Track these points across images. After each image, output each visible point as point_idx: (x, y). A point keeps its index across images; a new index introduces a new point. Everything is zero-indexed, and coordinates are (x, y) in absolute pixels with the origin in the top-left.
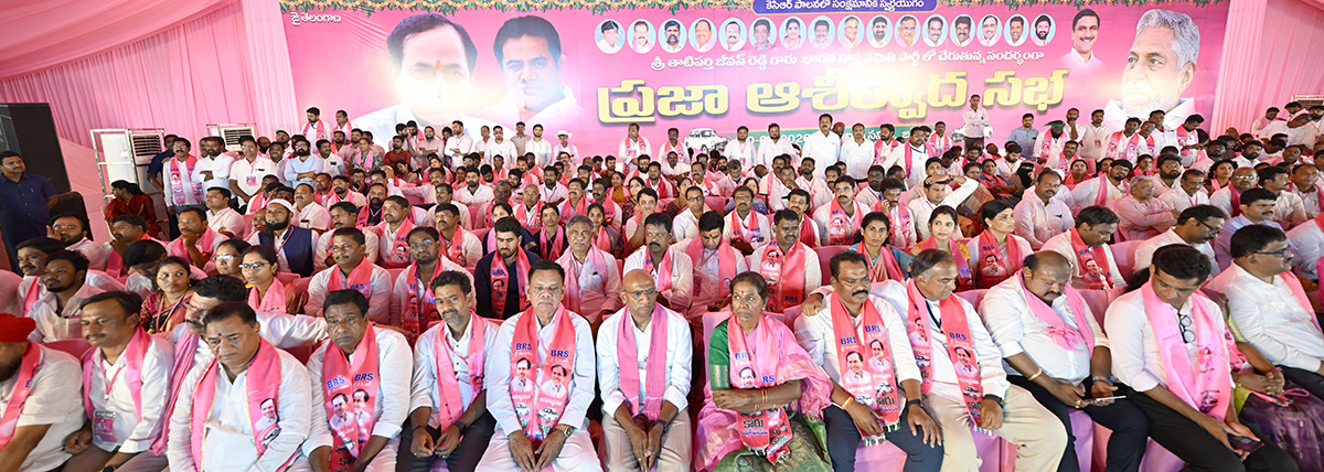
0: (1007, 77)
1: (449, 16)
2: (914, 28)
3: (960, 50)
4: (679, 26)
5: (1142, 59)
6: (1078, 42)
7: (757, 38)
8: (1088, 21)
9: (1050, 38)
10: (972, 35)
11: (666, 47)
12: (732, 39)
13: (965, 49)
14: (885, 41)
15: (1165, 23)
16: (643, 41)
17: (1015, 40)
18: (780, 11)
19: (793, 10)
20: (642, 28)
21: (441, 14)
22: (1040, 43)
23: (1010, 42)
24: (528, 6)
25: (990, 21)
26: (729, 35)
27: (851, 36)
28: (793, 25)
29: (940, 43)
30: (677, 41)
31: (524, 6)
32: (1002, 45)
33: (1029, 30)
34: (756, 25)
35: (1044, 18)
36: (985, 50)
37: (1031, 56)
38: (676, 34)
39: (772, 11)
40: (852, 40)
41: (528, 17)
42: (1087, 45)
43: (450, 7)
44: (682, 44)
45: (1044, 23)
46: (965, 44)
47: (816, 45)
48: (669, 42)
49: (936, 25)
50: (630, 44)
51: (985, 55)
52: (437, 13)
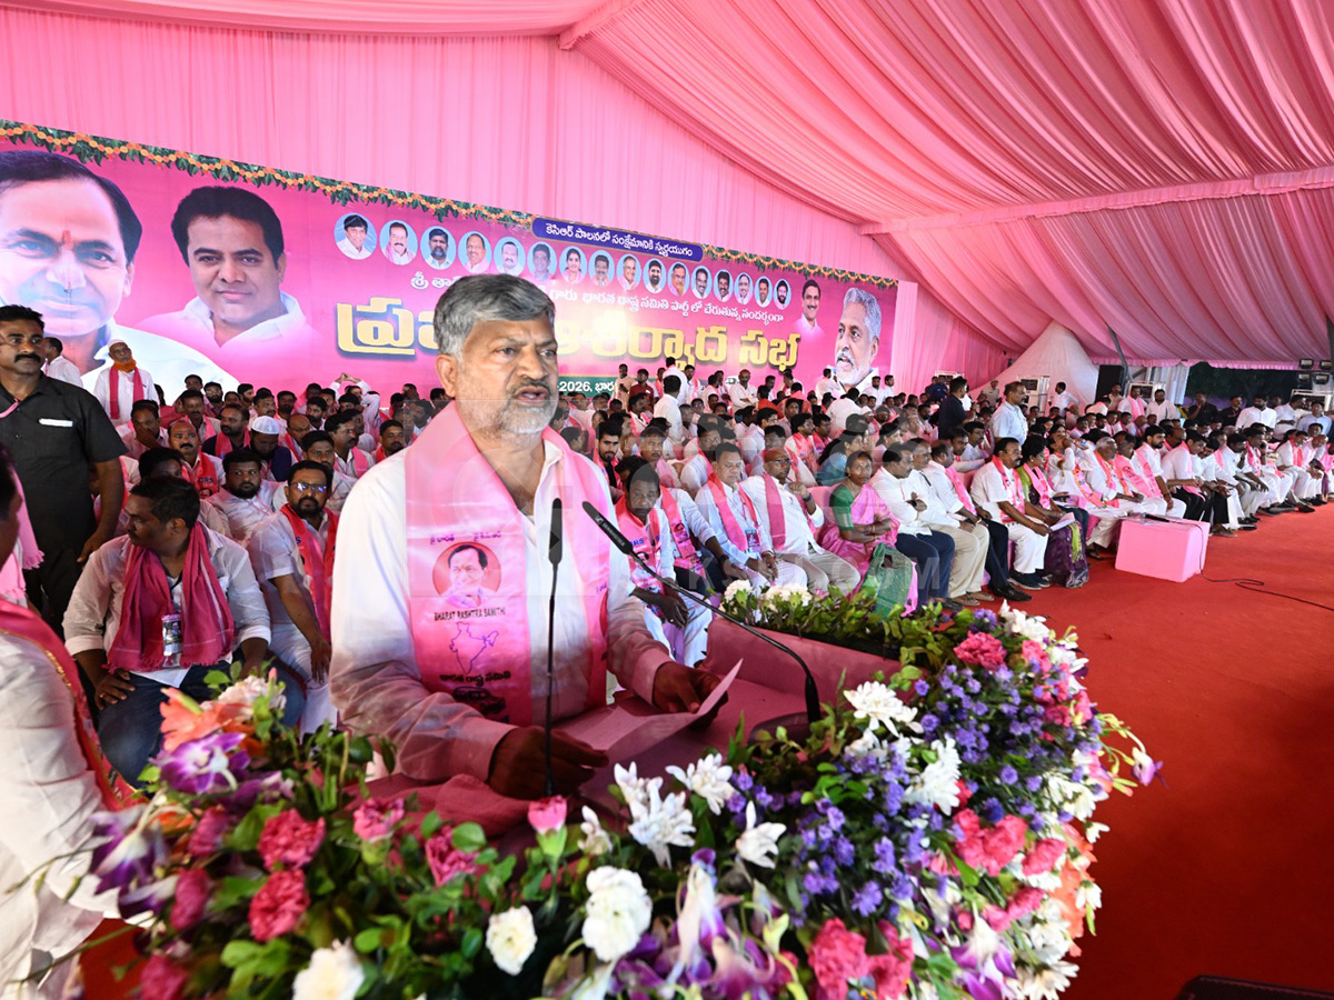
0: (757, 336)
1: (90, 164)
2: (684, 277)
3: (721, 305)
4: (446, 237)
5: (847, 330)
6: (806, 309)
7: (536, 265)
8: (812, 291)
9: (787, 302)
10: (730, 290)
11: (429, 260)
12: (509, 263)
13: (725, 304)
14: (660, 288)
15: (860, 301)
16: (401, 249)
17: (763, 301)
18: (560, 237)
19: (574, 239)
20: (399, 232)
21: (74, 157)
22: (780, 306)
23: (759, 302)
24: (233, 174)
25: (744, 280)
26: (506, 256)
27: (630, 277)
28: (574, 256)
29: (705, 296)
30: (444, 256)
31: (225, 172)
32: (752, 306)
33: (772, 294)
34: (535, 250)
35: (782, 284)
36: (741, 308)
37: (774, 318)
38: (444, 246)
39: (552, 236)
40: (630, 281)
41: (232, 190)
42: (812, 313)
43: (93, 149)
44: (450, 259)
45: (783, 288)
46: (725, 299)
47: (597, 283)
48: (433, 255)
49: (702, 276)
50: (384, 250)
51: (740, 313)
52: (66, 154)
